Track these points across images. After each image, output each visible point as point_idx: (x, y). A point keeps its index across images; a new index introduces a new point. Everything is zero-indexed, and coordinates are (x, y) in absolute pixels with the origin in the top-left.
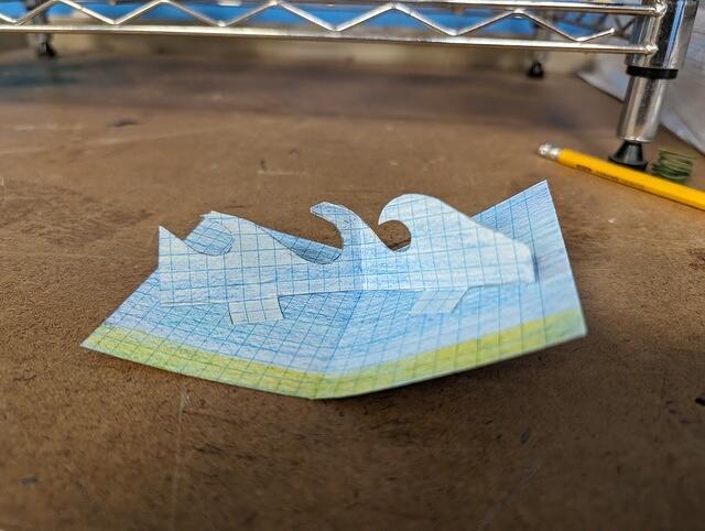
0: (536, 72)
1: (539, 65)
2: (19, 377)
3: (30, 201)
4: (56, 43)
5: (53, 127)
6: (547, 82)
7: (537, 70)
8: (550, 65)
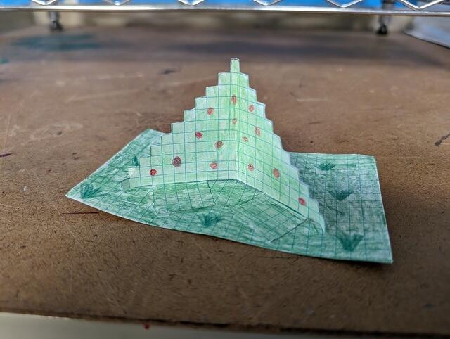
0: (383, 32)
1: (385, 26)
4: (62, 21)
6: (390, 37)
7: (383, 30)
8: (392, 27)
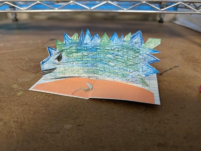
1: (162, 19)
2: (78, 125)
4: (18, 17)
5: (31, 42)
6: (164, 24)
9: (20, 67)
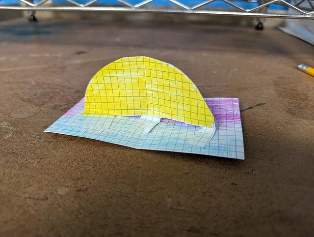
0: (260, 27)
1: (261, 24)
2: (78, 189)
3: (50, 92)
4: (37, 15)
5: (48, 55)
6: (265, 32)
9: (20, 94)
